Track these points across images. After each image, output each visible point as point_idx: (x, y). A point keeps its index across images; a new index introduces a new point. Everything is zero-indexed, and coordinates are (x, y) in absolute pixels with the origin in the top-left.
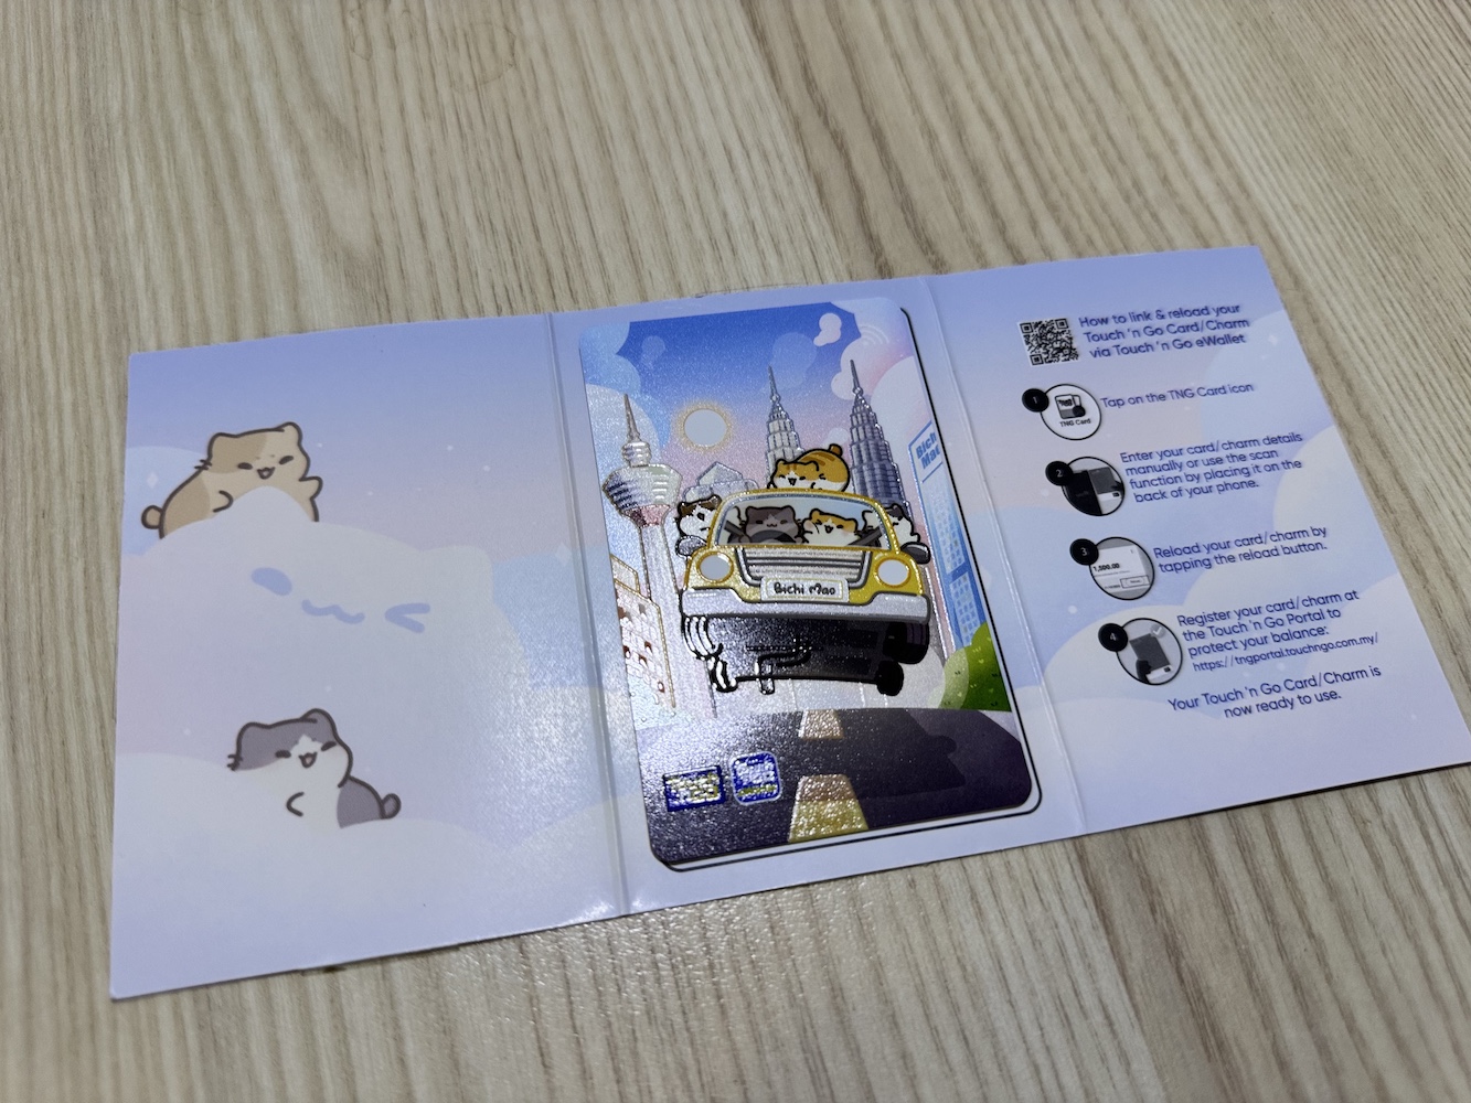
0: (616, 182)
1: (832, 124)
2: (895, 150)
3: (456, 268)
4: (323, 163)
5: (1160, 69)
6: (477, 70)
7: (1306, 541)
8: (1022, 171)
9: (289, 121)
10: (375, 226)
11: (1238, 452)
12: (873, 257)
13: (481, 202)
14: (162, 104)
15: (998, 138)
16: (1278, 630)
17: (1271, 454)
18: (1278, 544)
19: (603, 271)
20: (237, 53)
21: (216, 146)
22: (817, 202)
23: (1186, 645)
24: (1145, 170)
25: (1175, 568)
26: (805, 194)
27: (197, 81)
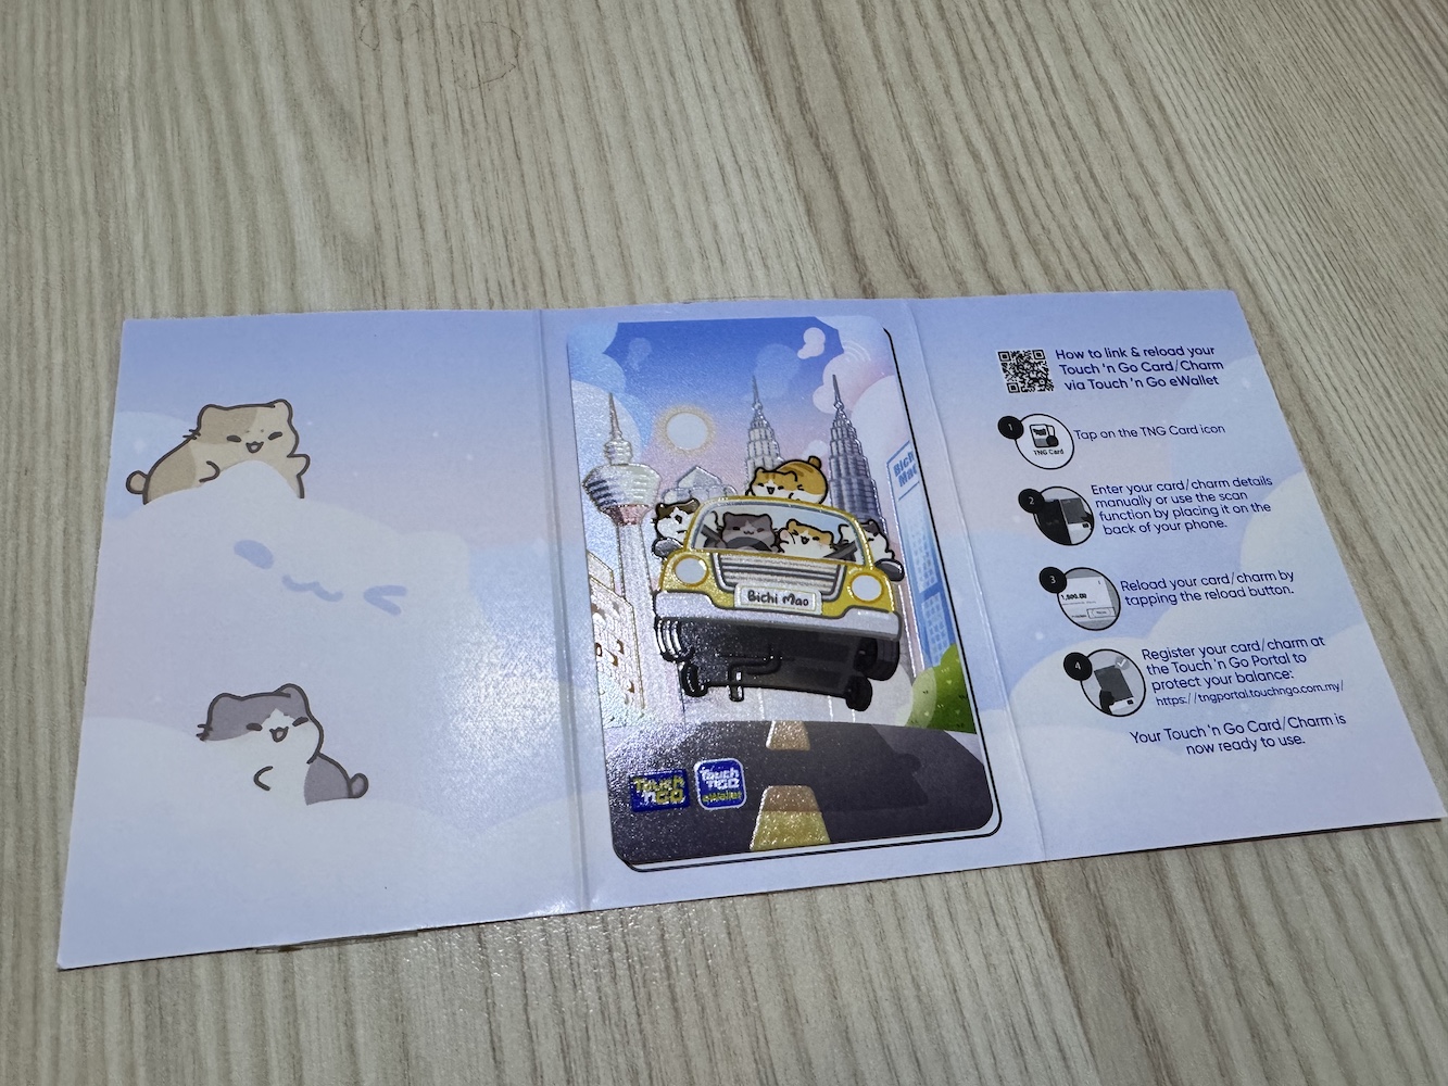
0: (611, 188)
1: (823, 148)
2: (882, 177)
3: (452, 260)
4: (327, 149)
5: (1145, 112)
6: (482, 71)
7: (1271, 585)
8: (1005, 205)
9: (295, 105)
10: (375, 215)
11: (1206, 492)
12: (857, 277)
13: (479, 199)
14: (170, 75)
15: (983, 171)
16: (1242, 671)
17: (1240, 496)
18: (1245, 586)
19: (594, 273)
20: (246, 33)
21: (221, 121)
22: (805, 219)
23: (1149, 679)
24: (1125, 210)
25: (1141, 602)
26: (793, 212)
27: (205, 55)
